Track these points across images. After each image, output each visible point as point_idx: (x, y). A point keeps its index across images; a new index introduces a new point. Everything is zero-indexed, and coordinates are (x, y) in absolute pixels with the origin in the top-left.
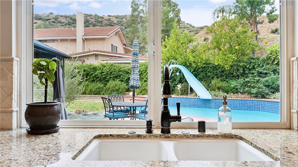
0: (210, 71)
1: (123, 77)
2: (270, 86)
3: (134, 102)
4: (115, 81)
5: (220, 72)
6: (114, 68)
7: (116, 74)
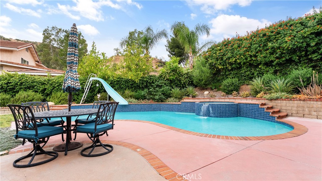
0: (123, 84)
1: (38, 88)
2: (165, 94)
3: (69, 111)
4: (27, 92)
5: (130, 85)
6: (26, 79)
7: (28, 85)
